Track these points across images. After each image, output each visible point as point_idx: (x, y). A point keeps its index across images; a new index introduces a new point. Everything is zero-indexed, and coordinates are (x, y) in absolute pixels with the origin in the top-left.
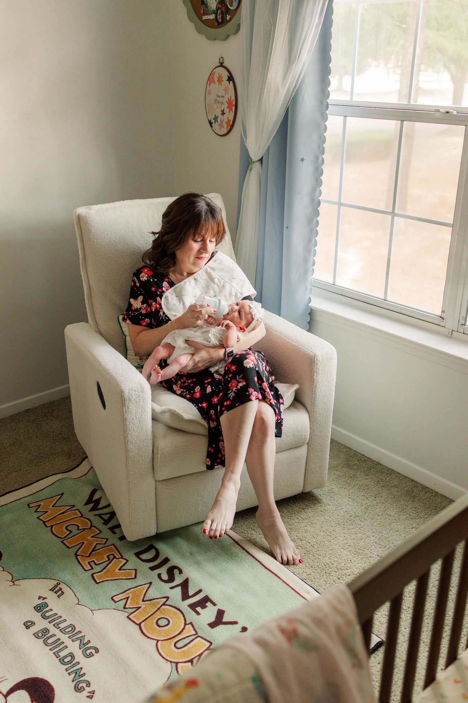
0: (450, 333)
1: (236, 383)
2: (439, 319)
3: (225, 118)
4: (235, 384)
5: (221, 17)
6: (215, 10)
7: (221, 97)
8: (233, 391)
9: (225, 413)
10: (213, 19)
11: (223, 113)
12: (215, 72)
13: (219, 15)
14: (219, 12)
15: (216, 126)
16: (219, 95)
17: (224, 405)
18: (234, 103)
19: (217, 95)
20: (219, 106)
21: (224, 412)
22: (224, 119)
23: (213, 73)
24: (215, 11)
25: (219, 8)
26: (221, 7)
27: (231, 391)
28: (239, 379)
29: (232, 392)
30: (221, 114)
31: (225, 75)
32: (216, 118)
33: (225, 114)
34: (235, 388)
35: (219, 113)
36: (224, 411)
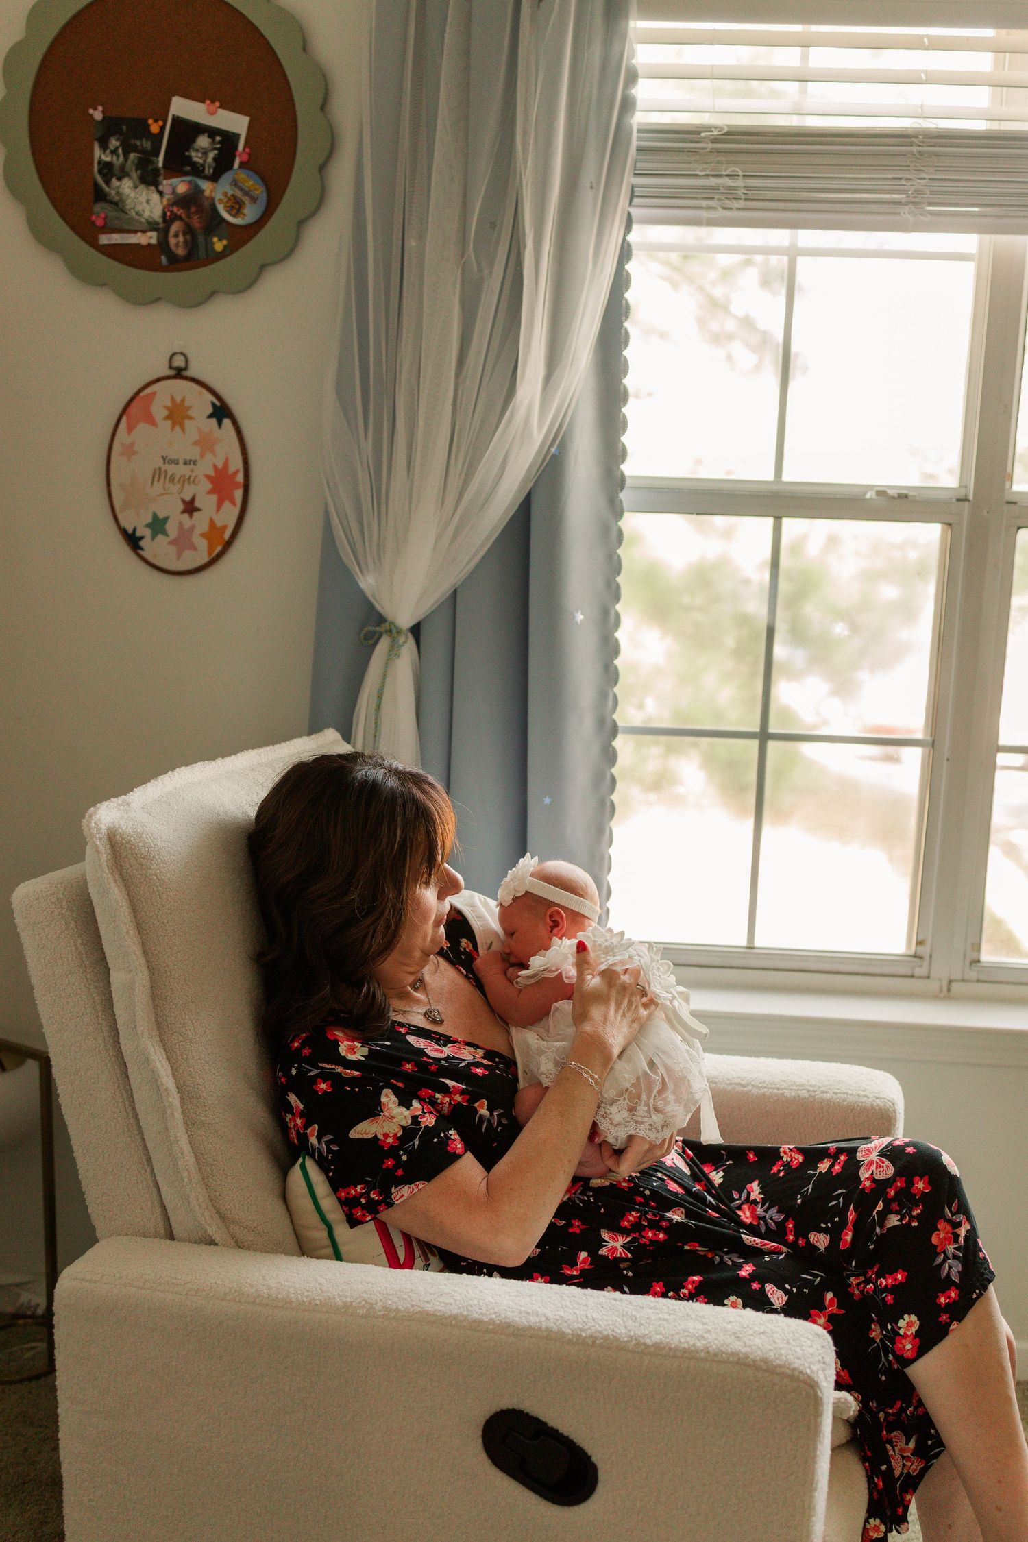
0: (945, 988)
1: (949, 1228)
2: (912, 962)
3: (200, 522)
4: (947, 1233)
5: (185, 241)
6: (160, 220)
7: (181, 462)
8: (951, 1257)
9: (952, 1330)
10: (149, 245)
11: (190, 508)
12: (154, 394)
13: (176, 236)
14: (175, 227)
15: (155, 548)
16: (173, 456)
17: (940, 1304)
18: (240, 478)
19: (164, 459)
20: (174, 488)
21: (952, 1327)
22: (193, 527)
23: (147, 396)
24: (157, 224)
25: (176, 218)
26: (183, 216)
27: (943, 1255)
28: (953, 1215)
29: (946, 1258)
30: (184, 512)
31: (201, 404)
32: (158, 525)
33: (198, 509)
34: (952, 1247)
35: (171, 508)
36: (949, 1324)
